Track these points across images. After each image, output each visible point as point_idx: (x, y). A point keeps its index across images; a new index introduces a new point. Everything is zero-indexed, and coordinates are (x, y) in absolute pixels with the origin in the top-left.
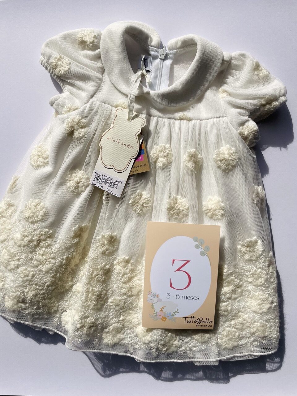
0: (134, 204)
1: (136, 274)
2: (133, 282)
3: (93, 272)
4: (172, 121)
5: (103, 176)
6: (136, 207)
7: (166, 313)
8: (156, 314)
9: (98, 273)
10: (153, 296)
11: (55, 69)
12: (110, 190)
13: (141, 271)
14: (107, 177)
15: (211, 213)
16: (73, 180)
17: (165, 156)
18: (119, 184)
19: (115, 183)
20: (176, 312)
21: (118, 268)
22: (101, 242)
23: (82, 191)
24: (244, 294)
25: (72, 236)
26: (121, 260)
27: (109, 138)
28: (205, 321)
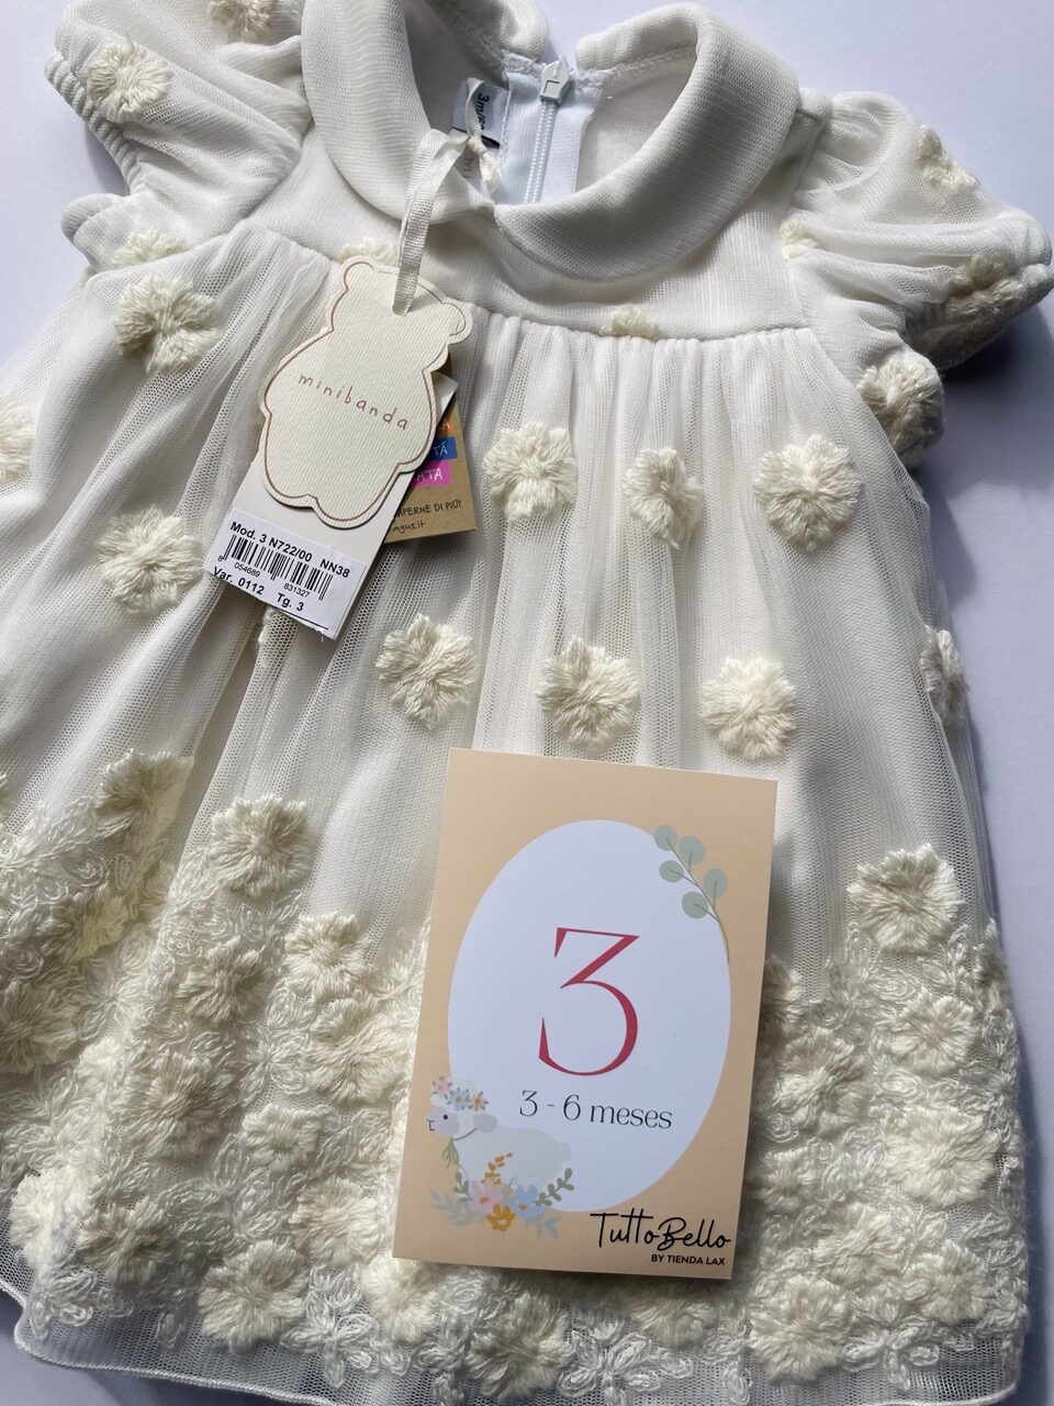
0: (395, 675)
1: (383, 1003)
2: (367, 1037)
3: (179, 976)
4: (581, 339)
5: (268, 540)
6: (403, 691)
7: (514, 1187)
8: (465, 1190)
9: (203, 983)
10: (458, 1100)
11: (105, 93)
12: (294, 604)
13: (407, 991)
14: (284, 547)
15: (737, 729)
16: (129, 552)
17: (545, 474)
18: (337, 579)
19: (316, 573)
20: (561, 1184)
21: (302, 968)
22: (232, 838)
23: (168, 606)
24: (875, 1112)
25: (99, 804)
26: (320, 928)
27: (304, 380)
28: (695, 1238)
